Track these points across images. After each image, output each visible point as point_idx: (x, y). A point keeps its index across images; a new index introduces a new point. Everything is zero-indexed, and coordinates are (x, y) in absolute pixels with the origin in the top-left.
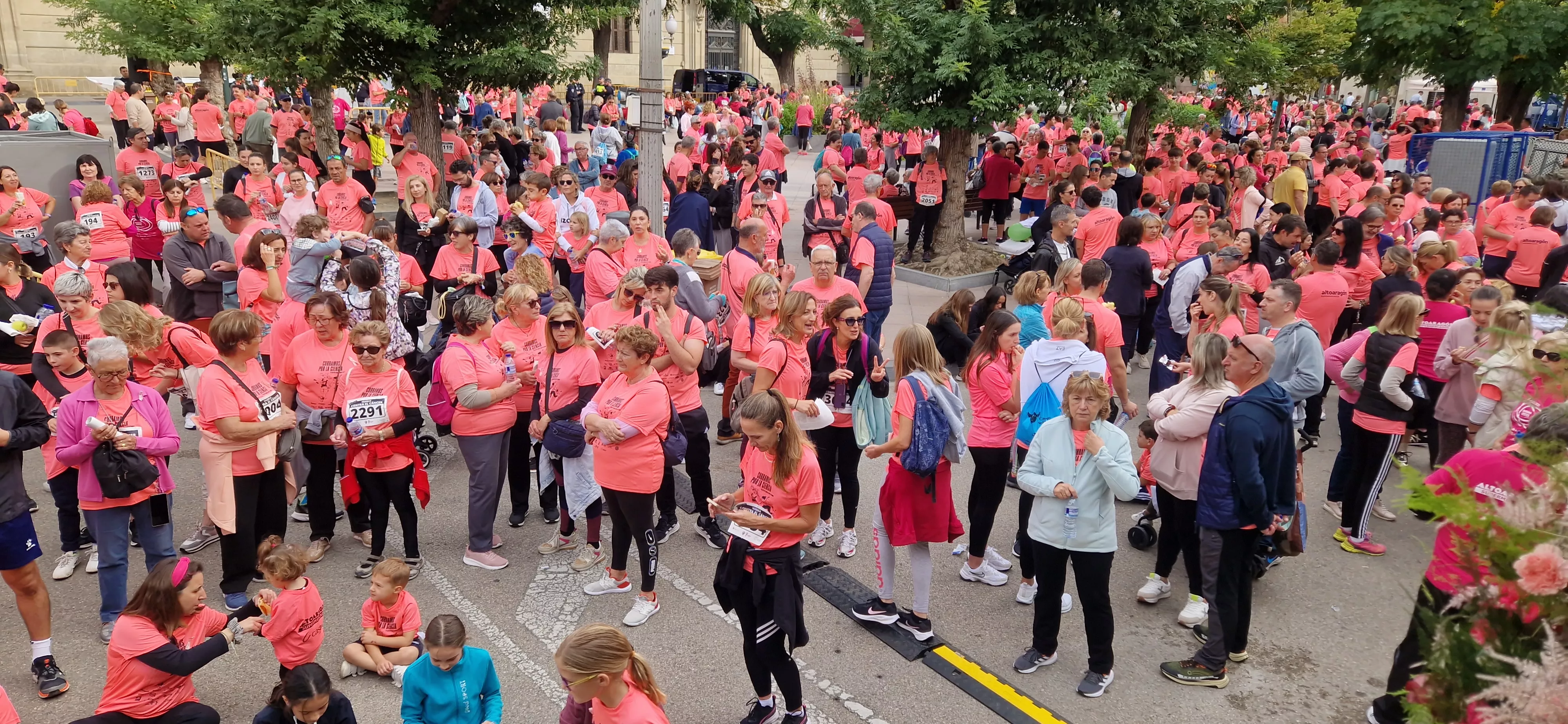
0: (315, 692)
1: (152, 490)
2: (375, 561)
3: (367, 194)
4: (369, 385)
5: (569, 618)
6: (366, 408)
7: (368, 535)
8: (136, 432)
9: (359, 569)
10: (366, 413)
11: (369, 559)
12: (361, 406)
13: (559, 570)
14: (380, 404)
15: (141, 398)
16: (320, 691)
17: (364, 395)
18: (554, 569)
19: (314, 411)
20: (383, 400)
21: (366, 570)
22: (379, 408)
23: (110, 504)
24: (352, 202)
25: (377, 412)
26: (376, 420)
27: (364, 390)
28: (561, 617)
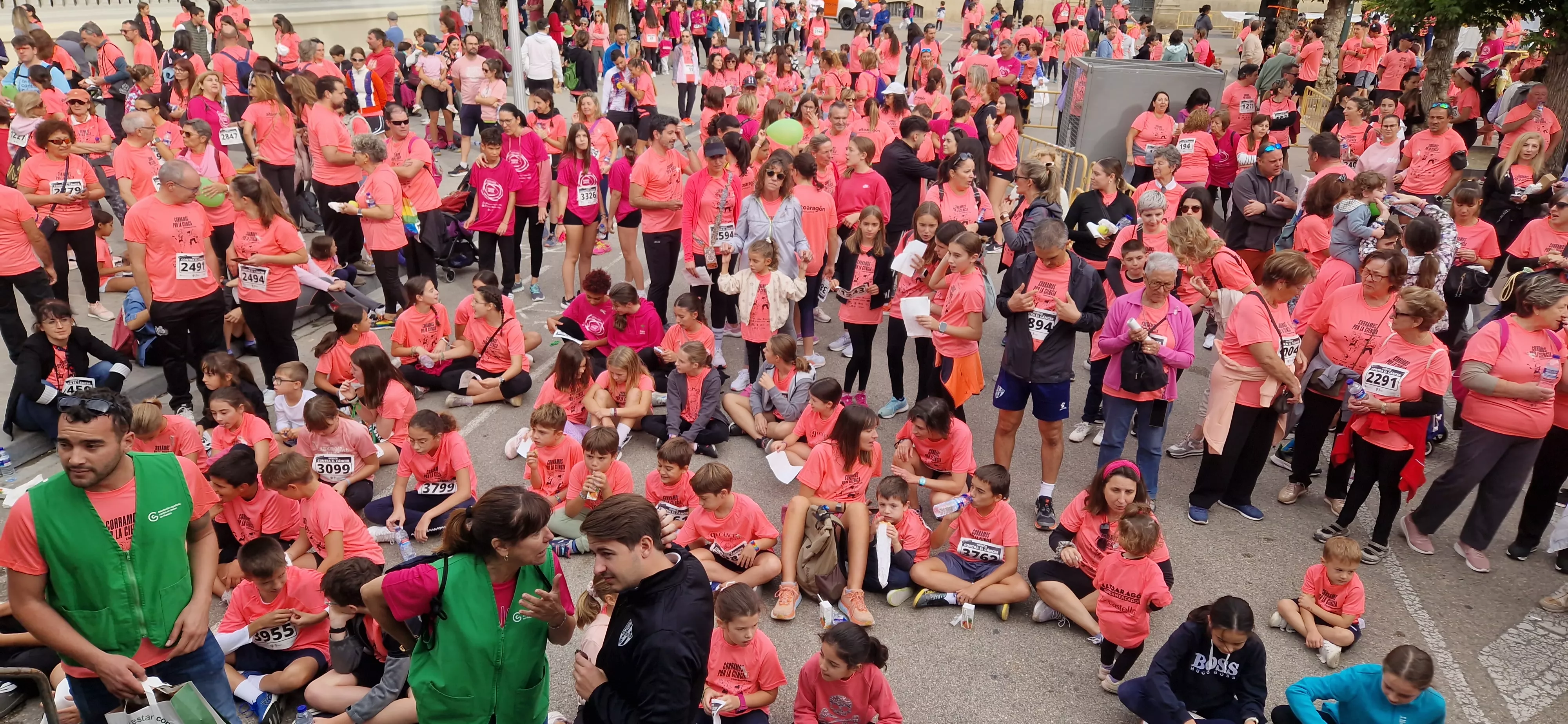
0: (1235, 626)
1: (1158, 394)
2: (1337, 530)
3: (1463, 147)
4: (1399, 353)
5: (1547, 688)
6: (1383, 375)
7: (1340, 504)
8: (1162, 341)
9: (1319, 532)
10: (1381, 381)
11: (1332, 527)
12: (1380, 372)
13: (1554, 629)
14: (1397, 376)
15: (1175, 313)
16: (1240, 627)
17: (1389, 362)
18: (1548, 625)
19: (1333, 365)
20: (1402, 373)
21: (1325, 535)
22: (1394, 380)
23: (1124, 395)
24: (1443, 154)
25: (1390, 383)
26: (1385, 391)
27: (1391, 357)
28: (1536, 682)
